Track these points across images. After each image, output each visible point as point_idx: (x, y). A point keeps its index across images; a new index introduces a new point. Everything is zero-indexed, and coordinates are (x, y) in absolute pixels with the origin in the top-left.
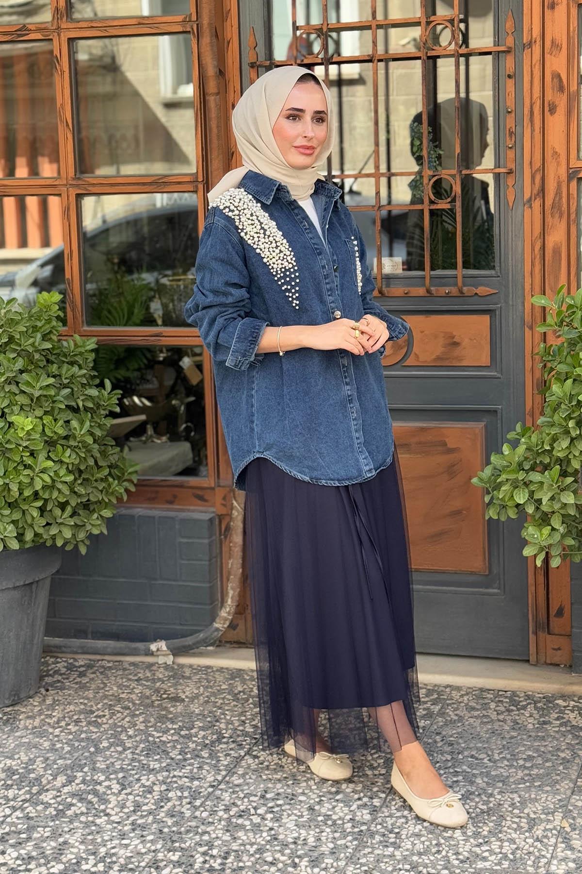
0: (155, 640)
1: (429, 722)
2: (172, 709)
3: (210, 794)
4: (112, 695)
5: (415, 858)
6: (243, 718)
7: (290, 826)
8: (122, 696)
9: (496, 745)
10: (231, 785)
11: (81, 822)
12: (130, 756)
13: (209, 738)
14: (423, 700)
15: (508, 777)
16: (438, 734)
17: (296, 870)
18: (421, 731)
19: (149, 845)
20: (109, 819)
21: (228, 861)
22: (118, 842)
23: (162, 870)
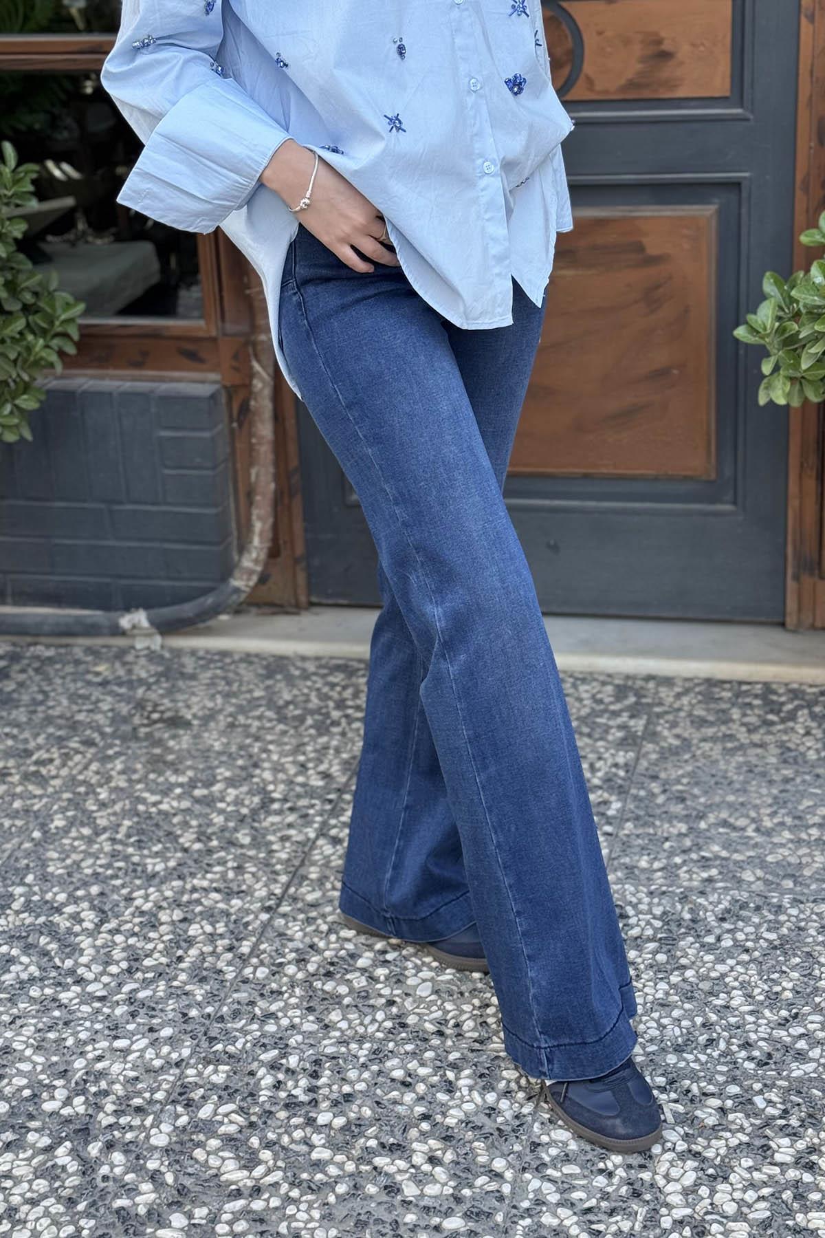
0: (127, 609)
1: (631, 755)
2: (171, 743)
3: (266, 925)
4: (60, 717)
5: (671, 1059)
6: (302, 758)
7: (424, 994)
8: (81, 717)
9: (761, 796)
10: (300, 905)
11: (32, 1000)
12: (107, 847)
13: (247, 802)
14: (612, 707)
15: (800, 866)
16: (655, 778)
17: (452, 1098)
18: (622, 773)
19: (165, 1050)
20: (83, 990)
21: (323, 1080)
22: (104, 1044)
23: (199, 1108)
